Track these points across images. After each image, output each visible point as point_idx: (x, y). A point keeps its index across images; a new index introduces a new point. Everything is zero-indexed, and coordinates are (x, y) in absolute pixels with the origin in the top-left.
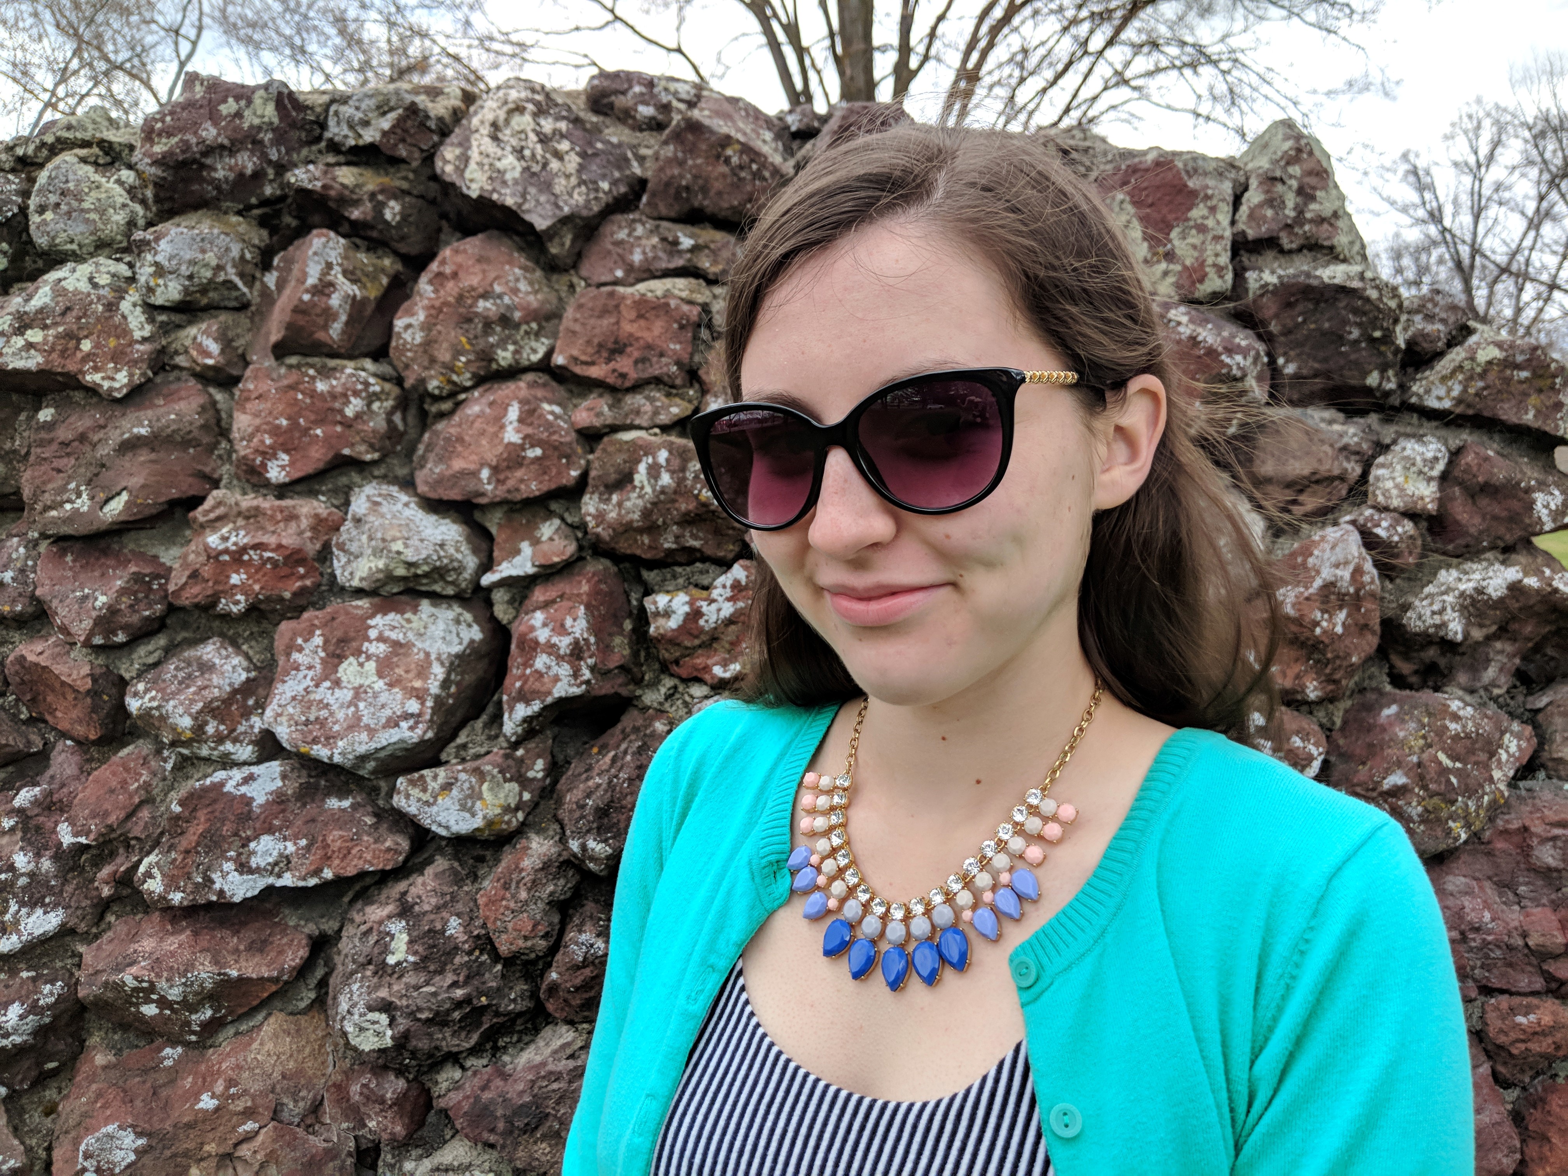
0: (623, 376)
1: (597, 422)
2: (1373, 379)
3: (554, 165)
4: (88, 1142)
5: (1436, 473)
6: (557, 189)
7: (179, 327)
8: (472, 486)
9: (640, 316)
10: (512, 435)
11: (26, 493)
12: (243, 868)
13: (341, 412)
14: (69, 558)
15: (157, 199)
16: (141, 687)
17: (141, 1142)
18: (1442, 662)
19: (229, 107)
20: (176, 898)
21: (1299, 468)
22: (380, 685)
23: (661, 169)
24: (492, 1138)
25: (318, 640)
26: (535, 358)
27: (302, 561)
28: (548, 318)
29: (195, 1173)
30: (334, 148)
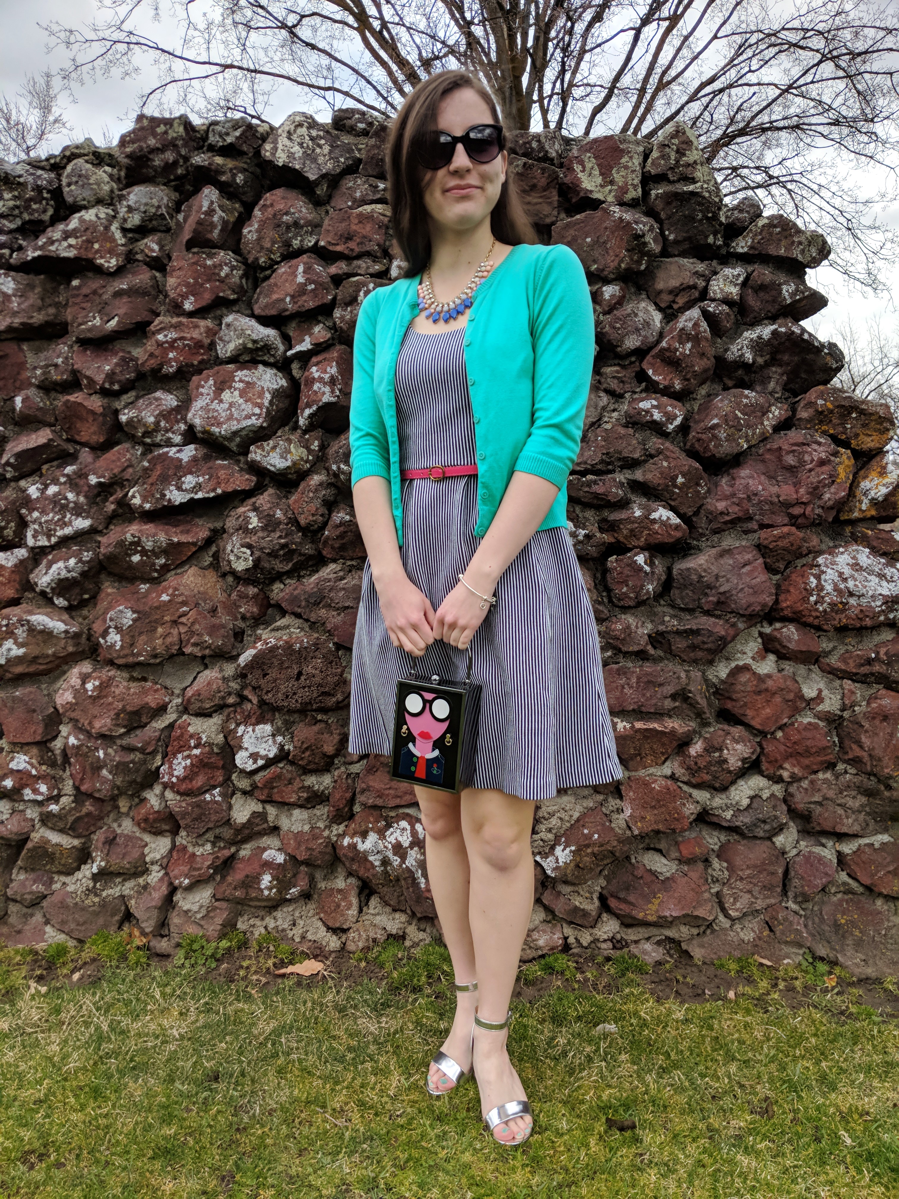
0: (352, 250)
1: (340, 272)
2: (711, 240)
3: (318, 150)
4: (111, 614)
5: (739, 282)
6: (320, 162)
7: (137, 240)
8: (282, 306)
9: (360, 222)
10: (300, 279)
11: (69, 318)
12: (179, 488)
13: (218, 274)
14: (88, 352)
15: (127, 176)
16: (126, 411)
17: (135, 616)
18: (746, 378)
19: (161, 129)
20: (147, 506)
21: (674, 283)
22: (241, 401)
23: (369, 151)
24: (299, 610)
25: (211, 382)
26: (310, 244)
27: (202, 347)
28: (316, 226)
29: (160, 630)
30: (212, 148)
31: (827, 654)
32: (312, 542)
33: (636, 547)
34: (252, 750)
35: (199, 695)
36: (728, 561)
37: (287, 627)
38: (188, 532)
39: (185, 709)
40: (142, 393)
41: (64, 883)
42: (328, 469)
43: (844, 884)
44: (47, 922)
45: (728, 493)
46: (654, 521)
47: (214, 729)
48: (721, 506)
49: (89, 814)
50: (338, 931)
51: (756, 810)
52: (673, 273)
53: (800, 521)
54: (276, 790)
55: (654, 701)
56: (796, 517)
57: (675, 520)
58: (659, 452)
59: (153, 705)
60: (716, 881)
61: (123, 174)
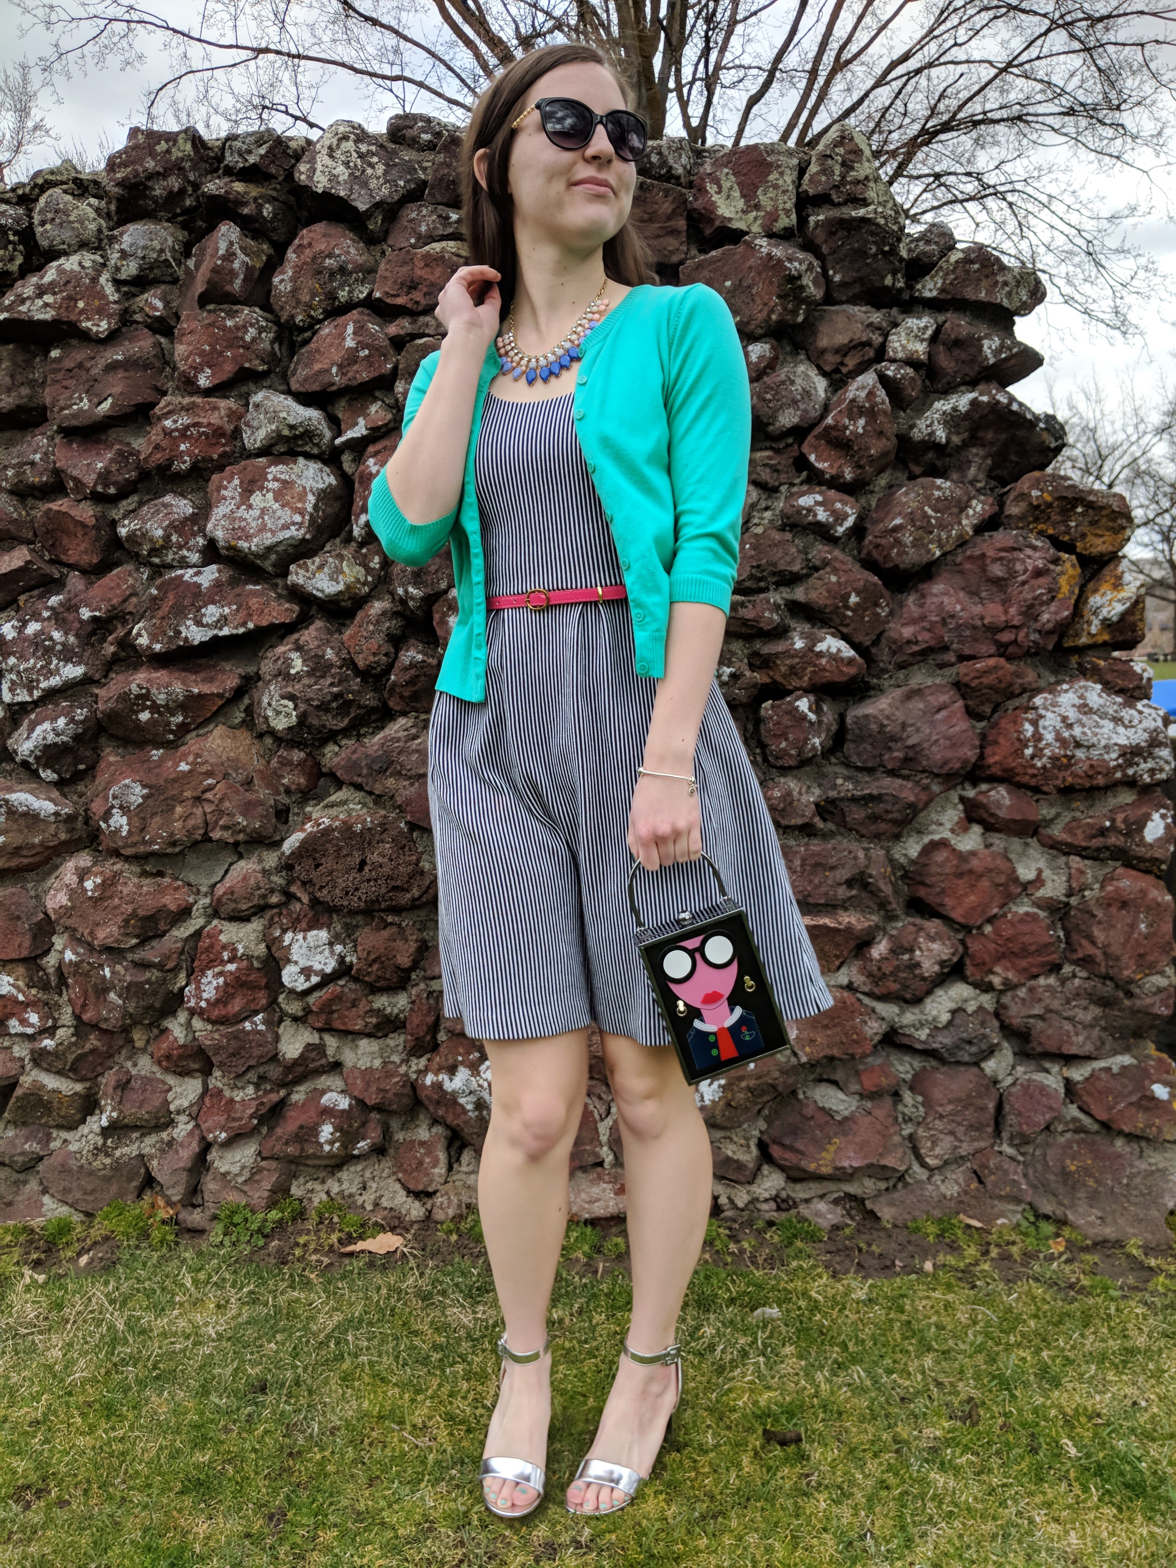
0: (417, 303)
1: (402, 332)
2: (888, 281)
3: (369, 171)
4: (115, 789)
5: (926, 336)
6: (372, 186)
7: (135, 296)
8: (326, 380)
9: (427, 265)
10: (350, 343)
11: (48, 401)
12: (199, 623)
13: (243, 339)
14: (74, 446)
15: (119, 211)
16: (126, 522)
17: (145, 791)
18: (939, 463)
19: (162, 146)
20: (157, 647)
21: (842, 339)
22: (276, 506)
23: (436, 170)
24: (360, 780)
25: (236, 481)
26: (362, 296)
27: (223, 435)
28: (369, 271)
29: (179, 809)
30: (229, 171)
31: (1049, 822)
32: (375, 690)
33: (798, 689)
34: (303, 963)
35: (232, 893)
36: (918, 705)
37: (345, 802)
38: (211, 680)
39: (215, 912)
40: (146, 497)
41: (65, 1141)
42: (392, 593)
43: (1075, 1120)
44: (45, 1191)
45: (916, 615)
46: (820, 654)
47: (253, 937)
48: (907, 632)
49: (93, 1051)
50: (422, 1195)
51: (959, 1026)
52: (840, 325)
53: (1011, 650)
54: (336, 1015)
55: (823, 890)
56: (1006, 646)
57: (848, 652)
58: (826, 563)
59: (173, 907)
60: (908, 1120)
61: (113, 207)
